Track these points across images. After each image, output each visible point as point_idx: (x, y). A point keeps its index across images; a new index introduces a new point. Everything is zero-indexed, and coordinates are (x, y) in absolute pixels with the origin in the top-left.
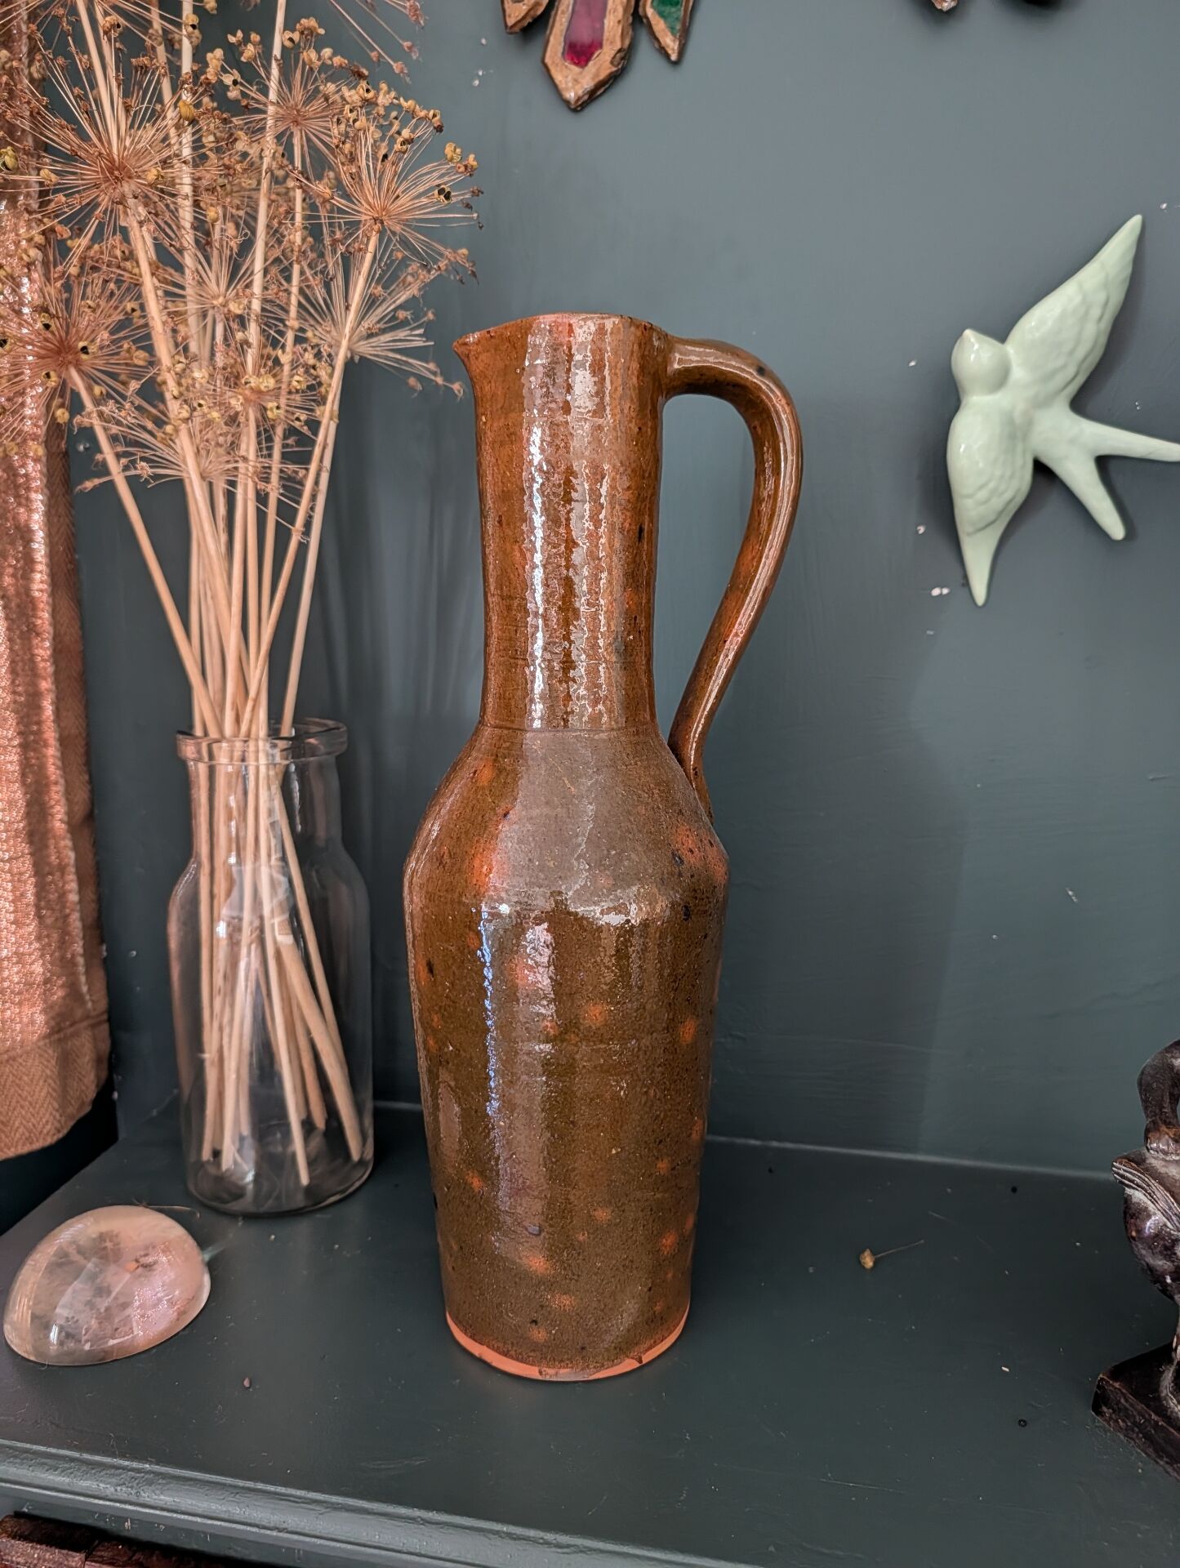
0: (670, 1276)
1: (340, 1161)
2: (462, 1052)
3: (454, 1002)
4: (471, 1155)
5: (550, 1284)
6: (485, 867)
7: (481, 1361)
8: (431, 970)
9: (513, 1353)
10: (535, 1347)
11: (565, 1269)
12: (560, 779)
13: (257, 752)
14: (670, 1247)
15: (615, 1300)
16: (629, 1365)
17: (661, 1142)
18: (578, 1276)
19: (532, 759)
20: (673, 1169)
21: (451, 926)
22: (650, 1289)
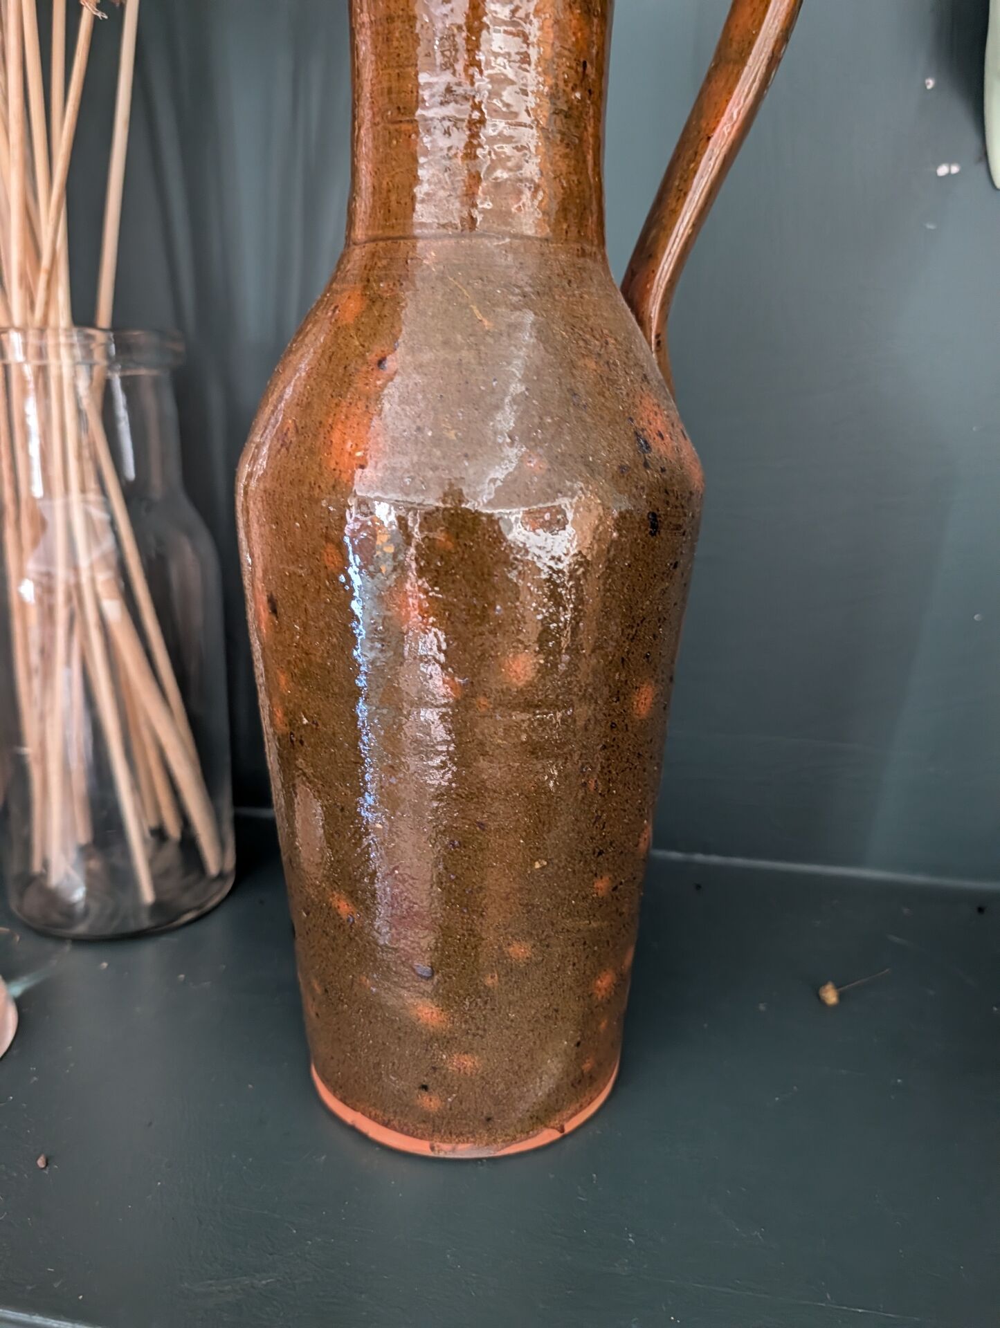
0: (603, 1025)
1: (192, 878)
2: (320, 726)
3: (307, 654)
4: (335, 869)
5: (447, 1041)
6: (349, 443)
7: (352, 1129)
8: (274, 611)
9: (395, 1123)
10: (426, 1118)
11: (466, 1022)
12: (467, 306)
13: (58, 345)
14: (606, 989)
15: (532, 1059)
16: (547, 1136)
17: (600, 853)
18: (485, 1030)
19: (423, 279)
20: (615, 889)
21: (299, 537)
22: (578, 1044)
